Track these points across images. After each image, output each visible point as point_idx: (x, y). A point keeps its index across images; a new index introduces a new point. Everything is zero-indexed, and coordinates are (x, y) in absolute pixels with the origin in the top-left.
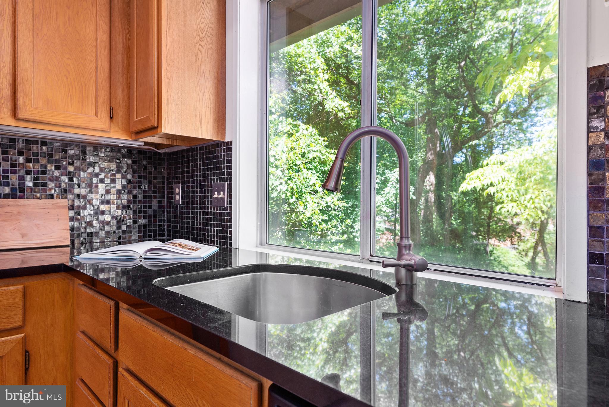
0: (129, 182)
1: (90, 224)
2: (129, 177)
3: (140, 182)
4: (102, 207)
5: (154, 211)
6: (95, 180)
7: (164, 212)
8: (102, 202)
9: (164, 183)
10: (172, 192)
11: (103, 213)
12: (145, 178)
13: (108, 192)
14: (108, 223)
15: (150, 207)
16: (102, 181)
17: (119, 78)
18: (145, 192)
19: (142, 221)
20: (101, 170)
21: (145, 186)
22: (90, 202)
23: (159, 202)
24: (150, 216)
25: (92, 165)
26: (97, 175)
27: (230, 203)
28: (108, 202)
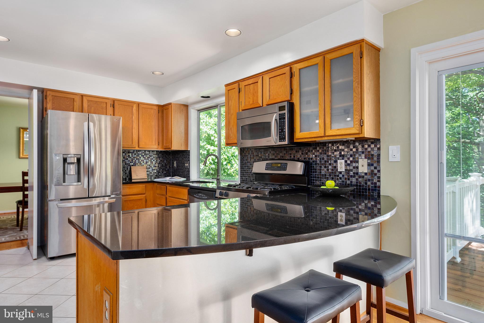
0: (161, 160)
1: (151, 173)
2: (161, 159)
3: (164, 160)
4: (154, 168)
5: (168, 169)
6: (152, 160)
7: (171, 169)
8: (154, 167)
9: (171, 161)
10: (173, 163)
11: (154, 170)
12: (165, 159)
13: (155, 164)
14: (155, 173)
15: (167, 168)
16: (154, 161)
17: (160, 134)
18: (165, 163)
19: (165, 172)
20: (154, 158)
21: (165, 161)
22: (151, 167)
23: (169, 166)
24: (167, 171)
25: (151, 156)
26: (153, 159)
27: (189, 167)
28: (155, 167)
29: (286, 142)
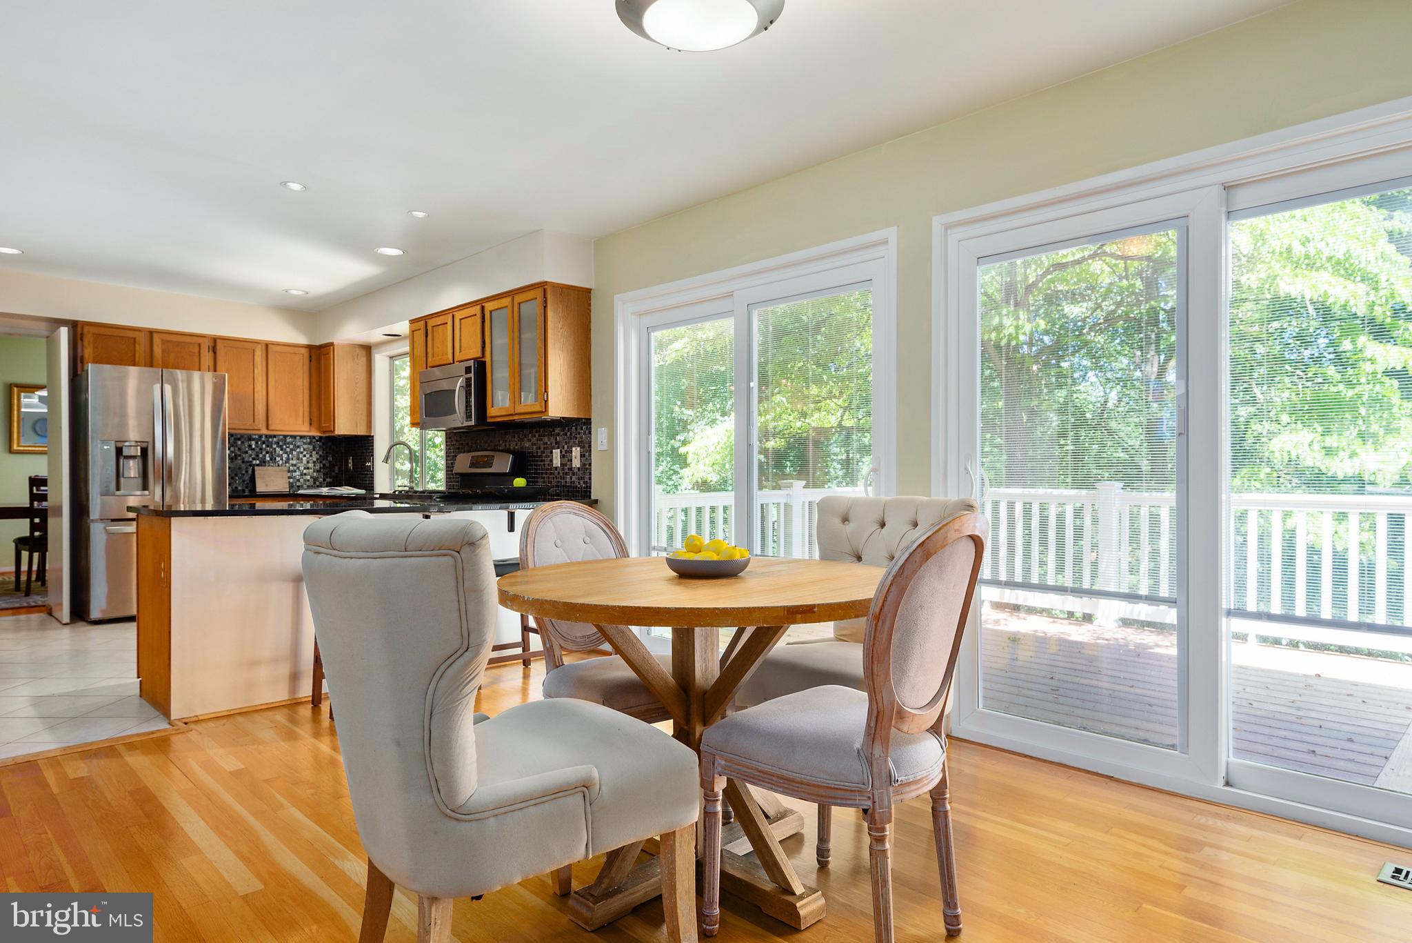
0: (320, 456)
1: (298, 480)
2: (321, 453)
3: (327, 457)
4: (305, 471)
5: (336, 474)
6: (301, 456)
7: (342, 474)
8: (305, 469)
9: (342, 456)
10: (347, 463)
11: (305, 474)
12: (330, 453)
13: (308, 462)
14: (308, 480)
15: (334, 471)
16: (305, 456)
17: (314, 403)
18: (330, 461)
19: (328, 480)
20: (304, 450)
21: (330, 458)
22: (298, 468)
23: (339, 468)
24: (333, 477)
25: (298, 447)
26: (302, 453)
27: (373, 468)
28: (308, 468)
29: (472, 423)
